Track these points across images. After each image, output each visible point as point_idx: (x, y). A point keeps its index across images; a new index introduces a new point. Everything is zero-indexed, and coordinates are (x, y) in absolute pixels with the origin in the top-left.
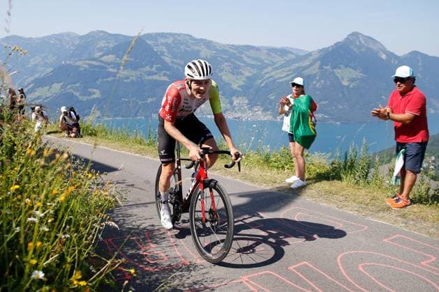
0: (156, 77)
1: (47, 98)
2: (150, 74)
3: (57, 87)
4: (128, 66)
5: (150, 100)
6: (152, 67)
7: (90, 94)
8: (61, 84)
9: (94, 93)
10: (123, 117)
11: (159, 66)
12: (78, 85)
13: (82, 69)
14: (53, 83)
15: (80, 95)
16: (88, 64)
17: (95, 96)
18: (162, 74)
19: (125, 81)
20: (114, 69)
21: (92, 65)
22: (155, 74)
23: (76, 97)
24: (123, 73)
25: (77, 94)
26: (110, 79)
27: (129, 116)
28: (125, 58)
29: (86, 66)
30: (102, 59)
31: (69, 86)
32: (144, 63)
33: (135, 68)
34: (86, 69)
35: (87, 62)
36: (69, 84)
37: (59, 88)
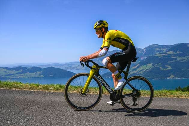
1: (147, 69)
4: (180, 55)
7: (166, 68)
8: (152, 64)
9: (168, 67)
12: (160, 64)
13: (160, 57)
14: (147, 64)
15: (162, 68)
16: (162, 55)
17: (168, 69)
19: (181, 62)
20: (174, 57)
21: (164, 56)
24: (179, 59)
25: (161, 68)
26: (174, 61)
28: (177, 52)
30: (167, 53)
31: (156, 65)
32: (188, 54)
33: (184, 56)
34: (162, 57)
35: (161, 54)
36: (155, 64)
37: (151, 66)
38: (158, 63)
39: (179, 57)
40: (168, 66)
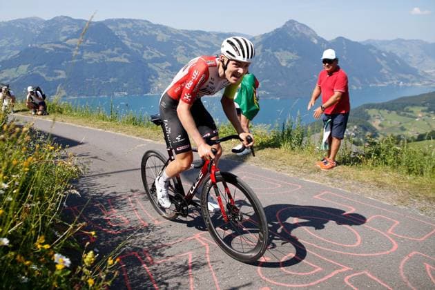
0: (117, 59)
1: (14, 79)
2: (111, 56)
3: (23, 69)
4: (91, 48)
5: (111, 80)
6: (113, 50)
7: (56, 75)
8: (29, 65)
9: (60, 74)
10: (87, 96)
11: (120, 49)
12: (44, 66)
13: (47, 52)
14: (20, 65)
15: (46, 76)
16: (53, 47)
17: (58, 77)
18: (122, 57)
19: (88, 62)
20: (78, 51)
21: (57, 48)
22: (116, 56)
23: (43, 77)
24: (87, 55)
25: (44, 75)
26: (75, 61)
27: (93, 95)
28: (88, 41)
29: (52, 49)
30: (67, 42)
31: (36, 68)
32: (106, 46)
33: (98, 51)
34: (51, 52)
35: (53, 45)
36: (35, 66)
37: (26, 69)
38: (41, 65)
39: (88, 52)
40: (61, 72)
